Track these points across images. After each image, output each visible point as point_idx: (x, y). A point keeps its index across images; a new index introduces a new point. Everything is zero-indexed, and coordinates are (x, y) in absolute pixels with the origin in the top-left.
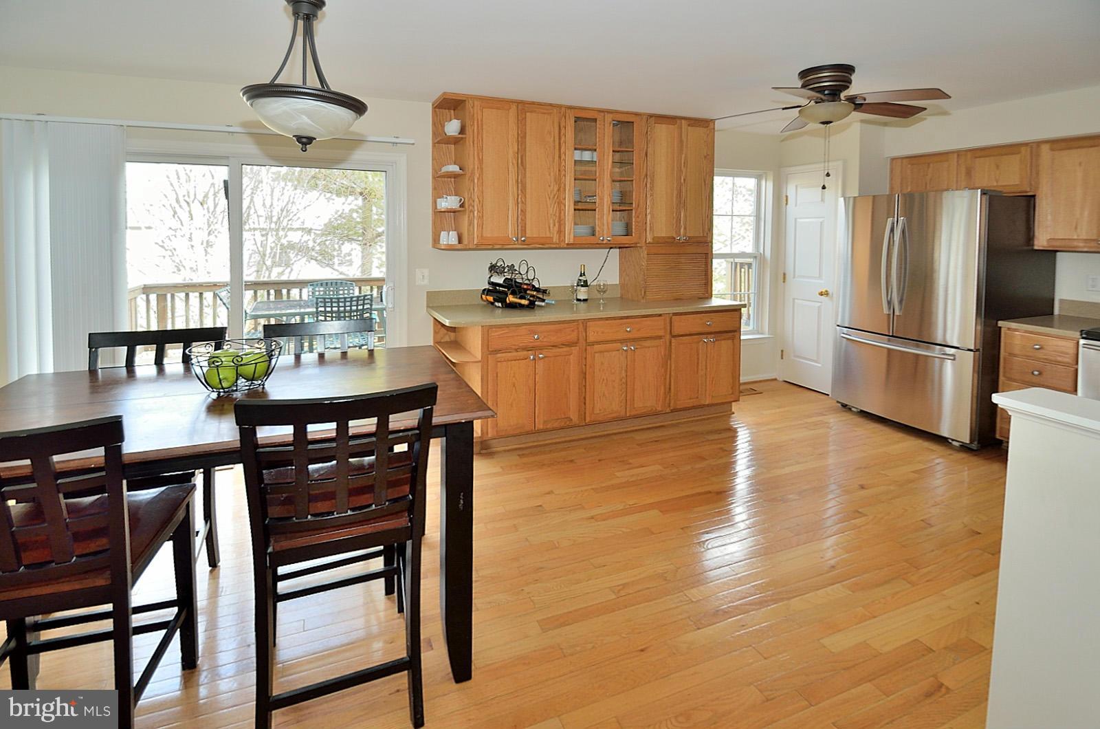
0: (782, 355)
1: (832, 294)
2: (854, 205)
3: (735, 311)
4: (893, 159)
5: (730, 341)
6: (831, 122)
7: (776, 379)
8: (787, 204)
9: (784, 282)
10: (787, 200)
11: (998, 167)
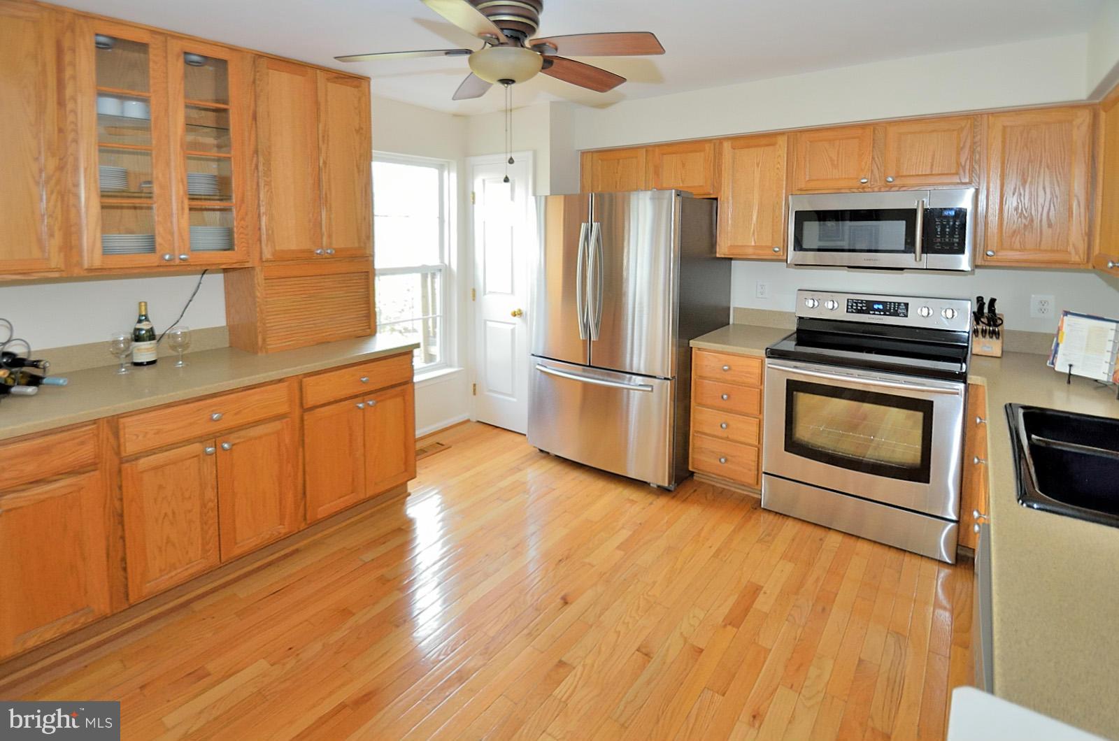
0: (474, 390)
1: (526, 314)
2: (544, 206)
3: (406, 353)
4: (584, 153)
5: (399, 400)
6: (513, 81)
7: (468, 421)
8: (474, 203)
9: (474, 300)
10: (474, 198)
11: (684, 165)
